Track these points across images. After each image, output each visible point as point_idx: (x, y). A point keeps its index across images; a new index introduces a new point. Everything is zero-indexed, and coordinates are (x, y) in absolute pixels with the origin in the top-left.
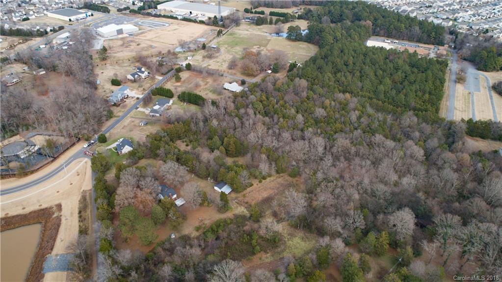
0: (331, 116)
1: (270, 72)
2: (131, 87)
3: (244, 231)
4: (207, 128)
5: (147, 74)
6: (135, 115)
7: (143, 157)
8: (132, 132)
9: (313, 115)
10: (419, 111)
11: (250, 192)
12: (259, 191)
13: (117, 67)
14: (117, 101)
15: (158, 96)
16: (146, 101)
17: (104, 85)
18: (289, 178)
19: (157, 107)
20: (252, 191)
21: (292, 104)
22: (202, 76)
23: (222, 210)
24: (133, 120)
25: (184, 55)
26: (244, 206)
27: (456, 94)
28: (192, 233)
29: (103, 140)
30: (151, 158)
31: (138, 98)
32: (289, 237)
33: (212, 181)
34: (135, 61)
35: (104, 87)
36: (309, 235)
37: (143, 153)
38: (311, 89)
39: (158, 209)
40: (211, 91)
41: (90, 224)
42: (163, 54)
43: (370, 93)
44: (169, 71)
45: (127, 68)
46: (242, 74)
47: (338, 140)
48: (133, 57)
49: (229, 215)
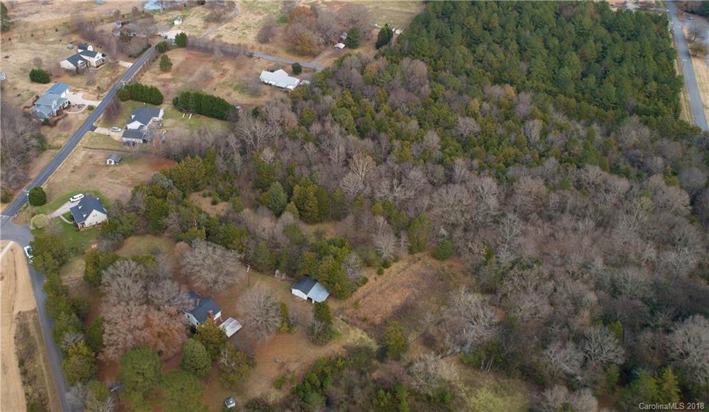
0: (488, 132)
1: (342, 46)
2: (73, 84)
3: (374, 381)
4: (251, 165)
5: (101, 57)
6: (92, 143)
7: (133, 233)
8: (94, 180)
9: (453, 131)
10: (649, 116)
11: (364, 297)
12: (382, 292)
13: (34, 45)
14: (49, 115)
15: (130, 101)
16: (111, 114)
17: (14, 83)
18: (434, 261)
19: (135, 125)
20: (369, 293)
21: (407, 109)
22: (211, 59)
23: (320, 338)
24: (91, 153)
25: (165, 18)
26: (360, 328)
27: (697, 79)
28: (269, 393)
29: (39, 199)
30: (149, 233)
31: (91, 108)
32: (467, 389)
33: (283, 277)
34: (68, 31)
35: (18, 86)
36: (506, 381)
37: (131, 223)
38: (434, 78)
39: (197, 347)
40: (235, 89)
41: (48, 389)
42: (124, 16)
43: (544, 82)
44: (145, 50)
45: (56, 46)
46: (288, 52)
47: (521, 180)
48: (64, 24)
49: (334, 348)
